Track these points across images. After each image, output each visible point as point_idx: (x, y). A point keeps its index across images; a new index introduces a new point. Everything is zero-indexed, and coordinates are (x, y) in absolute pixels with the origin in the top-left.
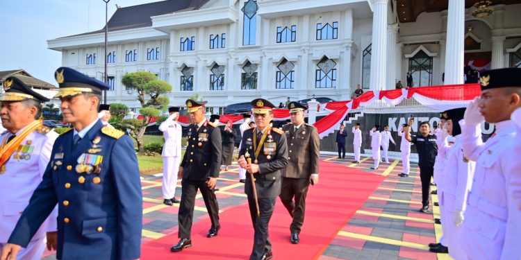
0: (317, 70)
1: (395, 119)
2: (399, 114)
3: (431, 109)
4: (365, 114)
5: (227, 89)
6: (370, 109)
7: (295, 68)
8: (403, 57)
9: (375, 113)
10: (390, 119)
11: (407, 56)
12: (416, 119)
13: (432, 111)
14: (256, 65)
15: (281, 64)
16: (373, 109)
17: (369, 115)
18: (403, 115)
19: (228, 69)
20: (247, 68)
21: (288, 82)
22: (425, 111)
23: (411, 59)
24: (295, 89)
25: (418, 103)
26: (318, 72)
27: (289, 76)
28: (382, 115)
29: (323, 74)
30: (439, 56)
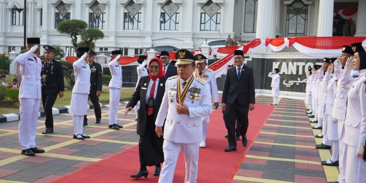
0: (201, 13)
1: (278, 63)
2: (281, 59)
3: (307, 56)
4: (253, 59)
5: (108, 29)
6: (257, 54)
7: (180, 10)
8: (282, 4)
9: (261, 57)
10: (274, 63)
11: (286, 3)
12: (295, 63)
13: (308, 58)
14: (140, 5)
15: (165, 5)
16: (259, 54)
17: (256, 59)
18: (285, 60)
19: (109, 7)
20: (129, 8)
21: (173, 24)
22: (302, 57)
23: (289, 6)
24: (180, 31)
25: (297, 51)
26: (203, 15)
27: (173, 18)
28: (267, 59)
29: (208, 18)
30: (313, 5)
